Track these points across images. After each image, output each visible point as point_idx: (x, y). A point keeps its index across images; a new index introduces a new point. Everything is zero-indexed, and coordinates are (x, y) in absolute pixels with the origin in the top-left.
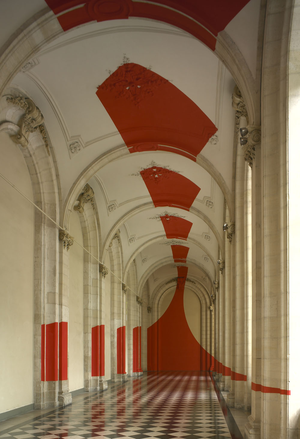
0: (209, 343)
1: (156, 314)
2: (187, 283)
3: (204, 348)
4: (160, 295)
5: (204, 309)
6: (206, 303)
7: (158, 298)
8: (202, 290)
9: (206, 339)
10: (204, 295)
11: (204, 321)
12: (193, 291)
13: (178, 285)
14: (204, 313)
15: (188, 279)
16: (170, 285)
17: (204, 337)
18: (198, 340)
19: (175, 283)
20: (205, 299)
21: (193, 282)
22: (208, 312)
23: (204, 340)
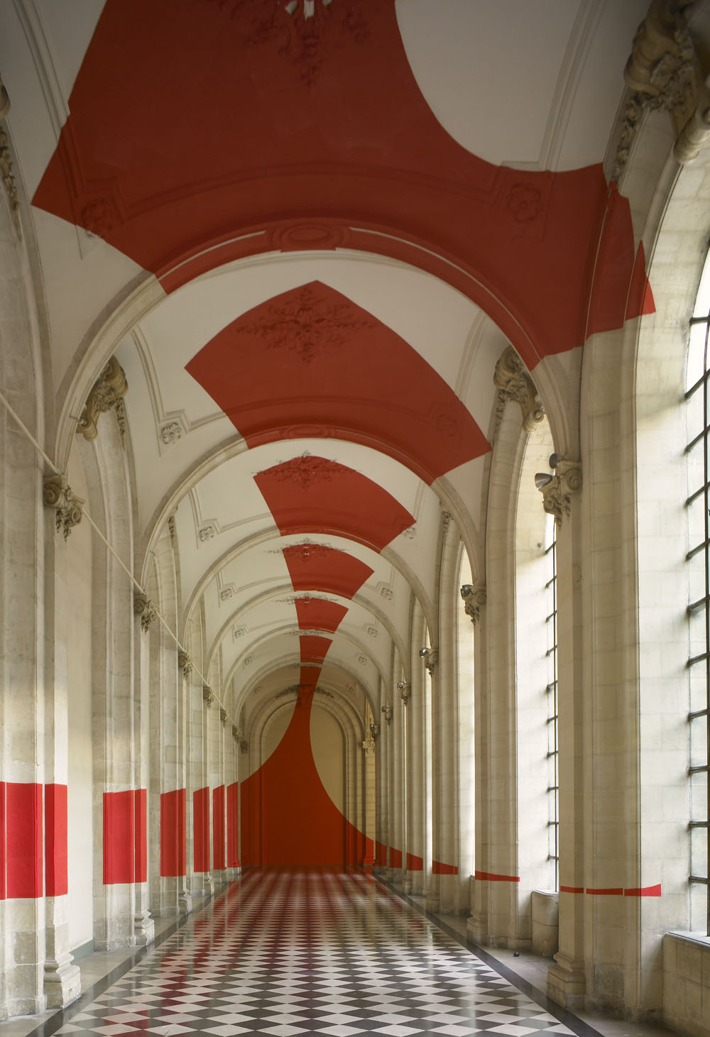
0: (359, 812)
1: (256, 755)
2: (316, 696)
3: (351, 821)
4: (264, 718)
5: (350, 746)
6: (354, 735)
7: (260, 725)
8: (347, 709)
9: (355, 803)
10: (349, 720)
11: (350, 770)
12: (329, 712)
13: (299, 699)
14: (350, 755)
15: (319, 689)
16: (285, 699)
17: (350, 800)
18: (338, 805)
19: (293, 697)
20: (352, 727)
21: (328, 694)
22: (359, 753)
23: (350, 806)
